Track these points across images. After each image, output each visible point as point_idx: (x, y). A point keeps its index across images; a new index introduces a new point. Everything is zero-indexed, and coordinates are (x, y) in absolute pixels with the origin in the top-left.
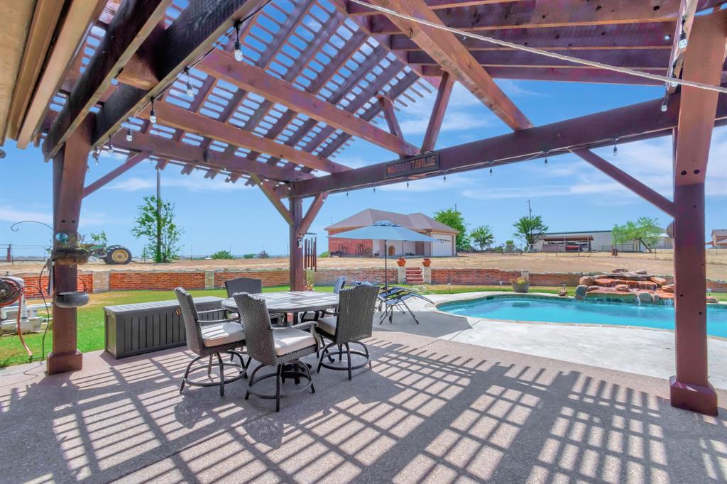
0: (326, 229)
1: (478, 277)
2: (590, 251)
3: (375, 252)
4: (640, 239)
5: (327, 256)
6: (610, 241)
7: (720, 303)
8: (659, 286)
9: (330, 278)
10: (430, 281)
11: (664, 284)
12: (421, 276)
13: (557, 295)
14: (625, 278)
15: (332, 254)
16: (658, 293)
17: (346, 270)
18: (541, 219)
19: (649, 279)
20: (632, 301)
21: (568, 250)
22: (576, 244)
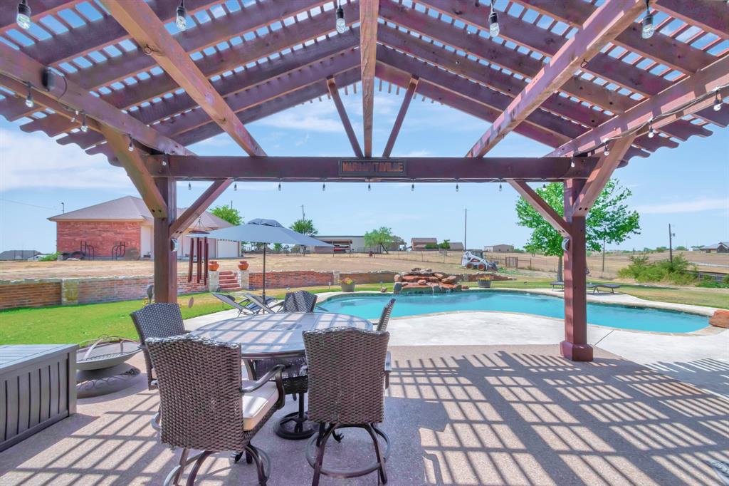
0: (50, 219)
1: (296, 279)
2: (350, 253)
3: (143, 253)
4: (381, 244)
5: (56, 259)
6: (363, 245)
7: (470, 289)
8: (440, 280)
9: (106, 290)
10: (247, 285)
11: (442, 278)
12: (236, 282)
13: (379, 292)
14: (420, 275)
15: (66, 256)
16: (441, 286)
17: (134, 279)
18: (312, 223)
19: (433, 275)
20: (429, 292)
21: (336, 251)
22: (340, 246)
